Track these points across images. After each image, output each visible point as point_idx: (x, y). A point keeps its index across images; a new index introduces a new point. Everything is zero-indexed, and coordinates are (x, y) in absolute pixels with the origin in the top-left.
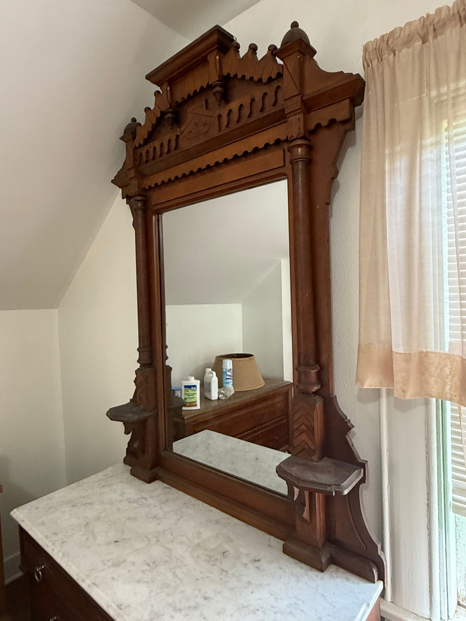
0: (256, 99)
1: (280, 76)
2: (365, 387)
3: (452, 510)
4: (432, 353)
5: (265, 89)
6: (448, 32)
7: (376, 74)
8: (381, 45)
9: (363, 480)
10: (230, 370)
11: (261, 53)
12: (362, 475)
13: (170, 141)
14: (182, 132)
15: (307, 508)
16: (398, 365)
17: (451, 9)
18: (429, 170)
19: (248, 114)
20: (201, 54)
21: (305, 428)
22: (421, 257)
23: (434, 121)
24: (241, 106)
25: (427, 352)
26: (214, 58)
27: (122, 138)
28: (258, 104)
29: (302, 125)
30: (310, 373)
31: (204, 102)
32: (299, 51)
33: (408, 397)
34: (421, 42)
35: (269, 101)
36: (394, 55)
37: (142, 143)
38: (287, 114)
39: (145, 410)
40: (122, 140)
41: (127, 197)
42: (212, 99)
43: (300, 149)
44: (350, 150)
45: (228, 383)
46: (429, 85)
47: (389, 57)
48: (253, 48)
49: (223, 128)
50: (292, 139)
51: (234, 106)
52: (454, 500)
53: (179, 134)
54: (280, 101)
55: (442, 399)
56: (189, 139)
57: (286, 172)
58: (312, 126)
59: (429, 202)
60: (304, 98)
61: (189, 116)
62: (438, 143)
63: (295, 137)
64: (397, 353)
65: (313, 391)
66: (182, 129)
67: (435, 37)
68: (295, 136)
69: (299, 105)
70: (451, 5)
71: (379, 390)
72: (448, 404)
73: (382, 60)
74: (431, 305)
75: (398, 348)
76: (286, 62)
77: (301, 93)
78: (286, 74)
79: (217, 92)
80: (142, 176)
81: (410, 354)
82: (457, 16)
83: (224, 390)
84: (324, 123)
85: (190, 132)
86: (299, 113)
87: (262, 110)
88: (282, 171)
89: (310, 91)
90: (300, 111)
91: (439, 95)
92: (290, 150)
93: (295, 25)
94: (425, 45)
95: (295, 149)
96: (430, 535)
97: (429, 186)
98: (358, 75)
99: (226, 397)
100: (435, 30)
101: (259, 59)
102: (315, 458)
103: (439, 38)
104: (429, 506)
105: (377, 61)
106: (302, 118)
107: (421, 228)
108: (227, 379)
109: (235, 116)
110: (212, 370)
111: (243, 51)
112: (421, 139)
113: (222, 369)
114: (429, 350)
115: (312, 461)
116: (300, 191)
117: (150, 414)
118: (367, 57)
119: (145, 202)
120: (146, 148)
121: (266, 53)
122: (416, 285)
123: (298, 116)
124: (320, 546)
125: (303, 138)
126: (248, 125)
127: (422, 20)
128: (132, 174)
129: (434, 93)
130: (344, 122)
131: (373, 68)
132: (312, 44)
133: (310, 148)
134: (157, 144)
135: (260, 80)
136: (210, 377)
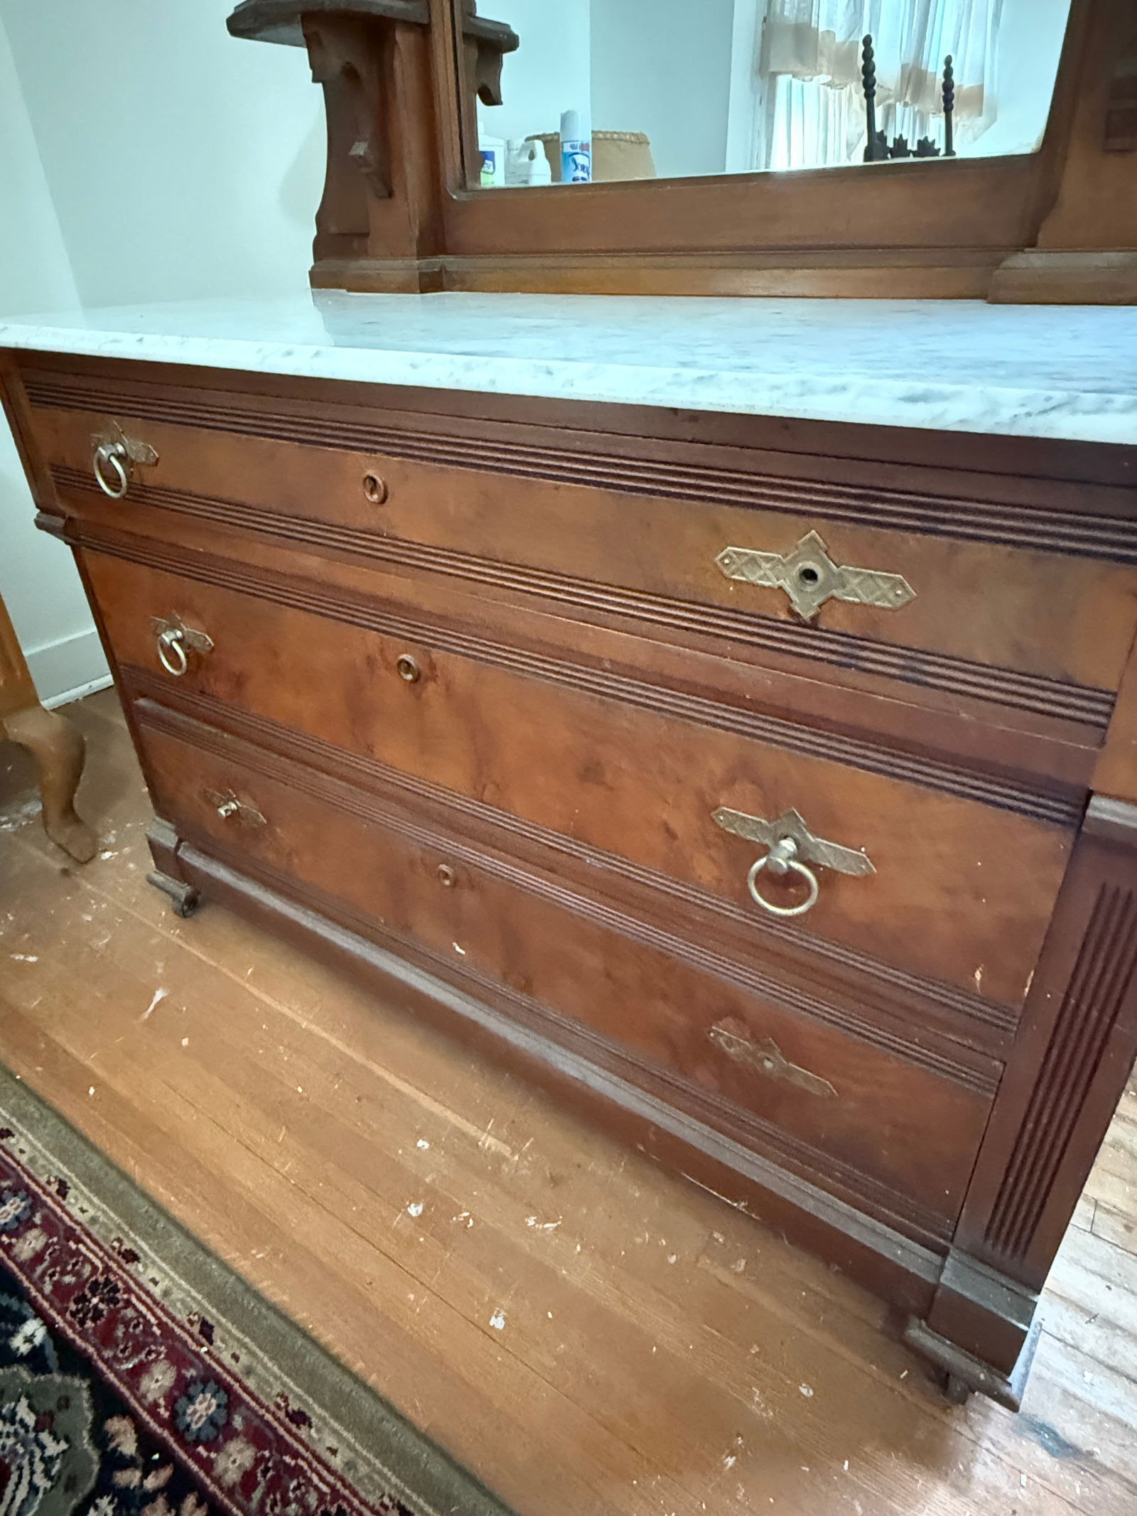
10: (584, 147)
136: (523, 165)
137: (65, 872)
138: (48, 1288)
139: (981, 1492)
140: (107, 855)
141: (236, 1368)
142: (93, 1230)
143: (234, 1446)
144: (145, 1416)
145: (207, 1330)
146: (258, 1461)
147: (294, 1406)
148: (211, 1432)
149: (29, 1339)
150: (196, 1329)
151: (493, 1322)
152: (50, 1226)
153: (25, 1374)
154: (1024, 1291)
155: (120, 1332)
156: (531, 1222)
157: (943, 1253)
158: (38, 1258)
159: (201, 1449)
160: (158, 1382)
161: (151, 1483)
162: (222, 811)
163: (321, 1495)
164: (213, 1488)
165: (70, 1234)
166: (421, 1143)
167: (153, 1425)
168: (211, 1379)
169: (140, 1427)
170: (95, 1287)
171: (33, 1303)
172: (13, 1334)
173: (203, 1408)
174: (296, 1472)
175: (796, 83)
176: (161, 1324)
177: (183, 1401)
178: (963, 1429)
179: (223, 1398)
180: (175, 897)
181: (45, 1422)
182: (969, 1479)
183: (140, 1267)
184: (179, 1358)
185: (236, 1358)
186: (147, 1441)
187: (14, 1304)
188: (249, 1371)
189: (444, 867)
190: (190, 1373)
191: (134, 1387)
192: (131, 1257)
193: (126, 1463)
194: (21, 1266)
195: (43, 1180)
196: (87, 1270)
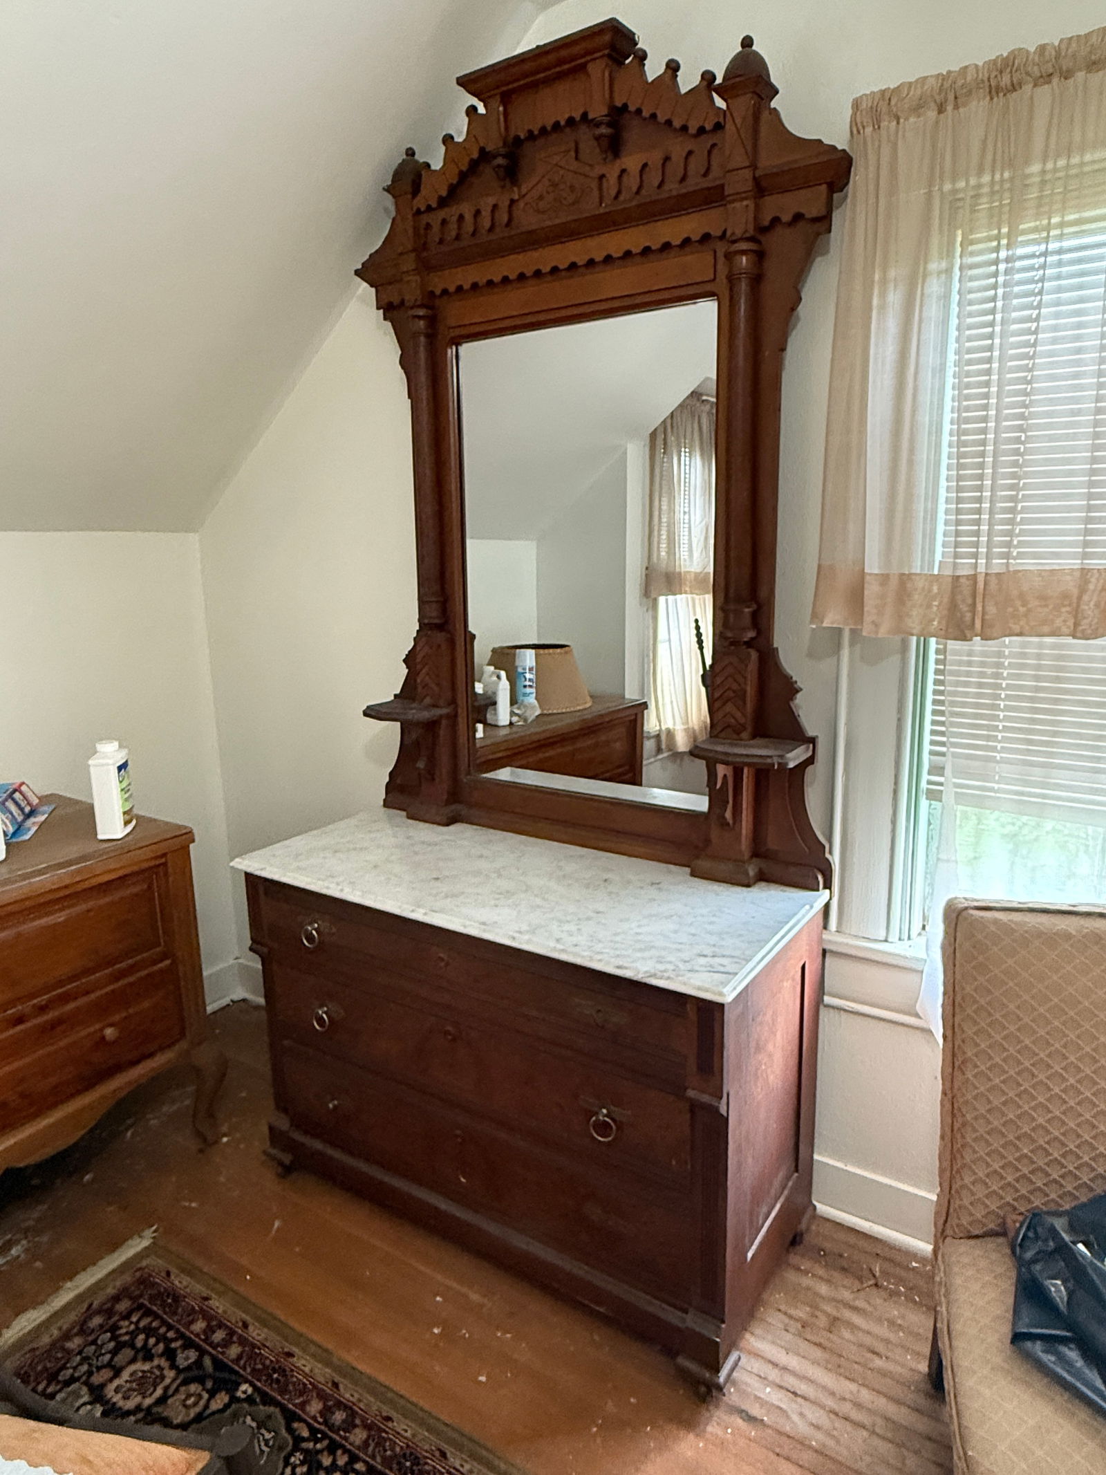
0: (673, 159)
1: (718, 127)
2: (824, 625)
3: (924, 796)
4: (916, 574)
5: (690, 145)
6: (973, 104)
7: (870, 151)
8: (880, 103)
9: (810, 761)
10: (531, 669)
11: (688, 81)
12: (810, 753)
13: (495, 207)
14: (524, 196)
15: (730, 806)
16: (872, 590)
17: (980, 68)
18: (932, 311)
19: (656, 184)
20: (576, 59)
21: (732, 695)
22: (912, 440)
23: (946, 239)
24: (645, 165)
25: (911, 574)
26: (598, 69)
27: (388, 190)
28: (677, 169)
29: (751, 216)
30: (741, 612)
31: (571, 146)
32: (754, 92)
33: (881, 635)
34: (935, 113)
35: (697, 165)
36: (898, 123)
37: (433, 204)
38: (729, 196)
39: (435, 706)
40: (389, 193)
41: (389, 309)
42: (589, 147)
43: (744, 259)
44: (819, 259)
45: (525, 695)
46: (941, 176)
47: (888, 124)
48: (673, 67)
49: (608, 200)
50: (734, 238)
51: (632, 162)
52: (929, 782)
53: (516, 197)
54: (716, 172)
55: (924, 636)
56: (538, 211)
57: (716, 291)
58: (766, 221)
59: (929, 358)
60: (758, 173)
61: (542, 167)
62: (949, 271)
63: (739, 236)
64: (871, 574)
65: (746, 639)
66: (524, 189)
67: (956, 107)
68: (739, 233)
69: (749, 185)
70: (980, 64)
71: (839, 631)
72: (933, 641)
73: (879, 127)
74: (920, 507)
75: (873, 566)
76: (731, 106)
77: (753, 166)
78: (729, 126)
79: (603, 136)
80: (426, 267)
81: (888, 575)
82: (987, 84)
83: (519, 708)
84: (786, 218)
85: (541, 198)
86: (746, 199)
87: (683, 180)
88: (708, 287)
89: (769, 161)
90: (750, 194)
91: (954, 190)
92: (729, 256)
93: (747, 42)
94: (942, 115)
95: (738, 257)
96: (894, 831)
97: (931, 333)
98: (844, 151)
99: (525, 720)
100: (956, 96)
101: (683, 90)
102: (745, 735)
103: (961, 110)
104: (896, 792)
105: (871, 128)
106: (752, 206)
107: (915, 394)
108: (525, 686)
109: (632, 182)
110: (496, 668)
111: (654, 69)
112: (926, 263)
113: (516, 667)
114: (913, 571)
115: (742, 740)
116: (741, 326)
117: (445, 710)
118: (858, 120)
119: (433, 321)
120: (442, 214)
121: (698, 83)
122: (903, 477)
123: (745, 203)
124: (746, 858)
125: (752, 239)
126: (656, 202)
127: (941, 78)
128: (409, 263)
129: (947, 187)
130: (816, 220)
131: (864, 137)
132: (773, 80)
133: (760, 255)
134: (467, 209)
135: (684, 128)
136: (494, 682)
137: (201, 1151)
138: (249, 1370)
140: (225, 1139)
141: (354, 1400)
142: (267, 1343)
143: (357, 1431)
144: (311, 1421)
145: (336, 1385)
146: (370, 1437)
147: (384, 1414)
148: (344, 1426)
149: (245, 1392)
150: (330, 1385)
151: (480, 1378)
152: (243, 1342)
153: (245, 1405)
154: (717, 1322)
155: (291, 1387)
156: (499, 1334)
157: (686, 1313)
158: (240, 1357)
159: (342, 1433)
160: (315, 1407)
161: (319, 1446)
162: (330, 1106)
163: (402, 1447)
164: (349, 1447)
165: (253, 1346)
166: (438, 1299)
167: (316, 1425)
168: (340, 1405)
169: (310, 1426)
170: (275, 1371)
171: (242, 1376)
172: (237, 1389)
173: (339, 1417)
174: (389, 1439)
175: (671, 598)
176: (311, 1383)
177: (329, 1414)
178: (706, 1413)
179: (349, 1412)
180: (281, 1164)
181: (261, 1425)
182: (704, 1431)
183: (295, 1359)
184: (322, 1396)
185: (352, 1396)
186: (313, 1431)
187: (233, 1378)
188: (360, 1400)
189: (458, 1132)
190: (330, 1403)
191: (303, 1410)
192: (290, 1355)
193: (304, 1440)
194: (232, 1361)
195: (233, 1320)
196: (268, 1362)
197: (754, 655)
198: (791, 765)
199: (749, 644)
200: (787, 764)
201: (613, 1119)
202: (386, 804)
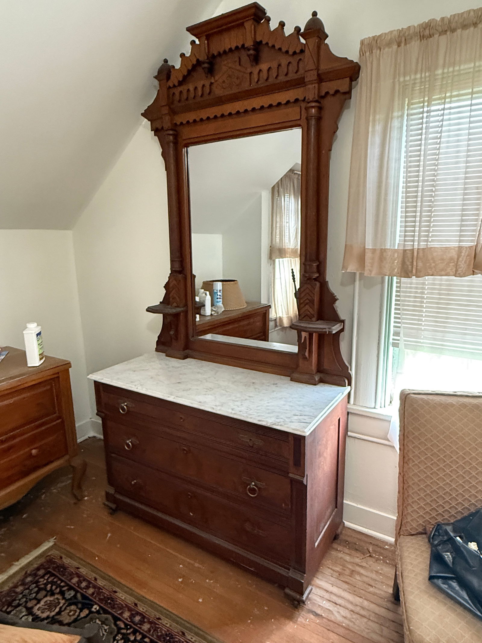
0: (282, 65)
1: (302, 51)
2: (348, 271)
3: (391, 345)
4: (387, 249)
5: (290, 59)
6: (413, 43)
7: (368, 62)
8: (373, 42)
9: (342, 330)
10: (220, 291)
11: (288, 31)
12: (342, 327)
13: (204, 86)
14: (216, 81)
15: (307, 350)
16: (368, 255)
19: (275, 76)
20: (239, 20)
21: (308, 301)
22: (386, 190)
23: (401, 102)
24: (270, 68)
25: (385, 249)
26: (249, 25)
27: (156, 77)
28: (284, 69)
29: (316, 92)
30: (312, 265)
31: (237, 59)
32: (318, 36)
33: (372, 275)
34: (396, 47)
35: (292, 68)
36: (380, 51)
37: (176, 84)
38: (306, 82)
39: (178, 307)
40: (156, 79)
41: (157, 131)
42: (245, 59)
43: (313, 110)
44: (346, 111)
45: (217, 302)
46: (399, 74)
47: (376, 52)
48: (282, 24)
49: (253, 83)
50: (308, 101)
51: (264, 67)
52: (393, 339)
53: (213, 81)
54: (301, 71)
55: (391, 276)
56: (223, 88)
57: (301, 124)
58: (323, 94)
59: (394, 155)
60: (319, 72)
61: (224, 68)
62: (402, 116)
64: (368, 249)
65: (314, 277)
66: (217, 78)
67: (406, 44)
68: (311, 99)
69: (315, 77)
70: (416, 25)
71: (355, 273)
72: (395, 278)
73: (372, 52)
74: (389, 220)
75: (369, 245)
76: (307, 42)
77: (318, 69)
78: (307, 51)
79: (251, 55)
80: (173, 112)
81: (375, 249)
82: (419, 34)
83: (215, 308)
84: (332, 92)
85: (224, 82)
86: (314, 83)
87: (286, 75)
88: (298, 122)
89: (324, 67)
90: (316, 81)
91: (404, 81)
92: (307, 109)
93: (315, 14)
94: (399, 48)
95: (310, 109)
97: (394, 144)
98: (357, 63)
99: (218, 313)
100: (405, 40)
101: (287, 35)
102: (314, 319)
103: (408, 45)
104: (379, 343)
105: (369, 53)
106: (317, 87)
107: (387, 171)
108: (217, 298)
109: (264, 75)
110: (205, 290)
111: (273, 25)
112: (392, 112)
114: (386, 247)
115: (313, 321)
116: (312, 140)
117: (182, 309)
118: (363, 49)
119: (176, 136)
120: (180, 89)
121: (293, 32)
123: (313, 85)
124: (314, 373)
125: (316, 101)
126: (274, 85)
127: (399, 31)
128: (165, 110)
129: (402, 79)
130: (345, 93)
131: (366, 57)
133: (320, 109)
134: (191, 87)
135: (287, 52)
136: (204, 296)
137: (75, 504)
138: (97, 599)
139: (298, 623)
140: (86, 498)
141: (144, 611)
142: (105, 587)
143: (146, 624)
144: (125, 621)
145: (136, 605)
146: (151, 627)
147: (157, 617)
148: (140, 622)
149: (96, 609)
150: (133, 605)
151: (199, 600)
152: (94, 587)
153: (96, 615)
154: (302, 574)
155: (116, 606)
156: (207, 581)
157: (289, 570)
158: (93, 593)
159: (139, 625)
160: (126, 615)
161: (128, 632)
162: (133, 483)
163: (165, 631)
164: (142, 631)
165: (99, 588)
166: (181, 566)
168: (138, 613)
169: (124, 623)
170: (109, 599)
171: (94, 602)
172: (92, 608)
173: (137, 618)
174: (158, 628)
175: (281, 260)
176: (126, 604)
177: (133, 618)
178: (297, 613)
179: (142, 616)
180: (111, 508)
181: (103, 623)
182: (297, 621)
183: (118, 594)
184: (130, 610)
185: (143, 609)
186: (126, 625)
187: (90, 602)
188: (146, 611)
189: (189, 493)
190: (134, 613)
191: (121, 616)
192: (115, 592)
193: (123, 629)
194: (90, 595)
195: (90, 577)
196: (106, 595)
197: (318, 284)
198: (334, 332)
199: (315, 279)
200: (332, 332)
201: (257, 487)
202: (157, 350)
